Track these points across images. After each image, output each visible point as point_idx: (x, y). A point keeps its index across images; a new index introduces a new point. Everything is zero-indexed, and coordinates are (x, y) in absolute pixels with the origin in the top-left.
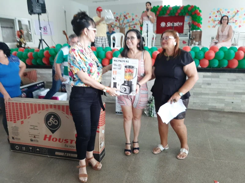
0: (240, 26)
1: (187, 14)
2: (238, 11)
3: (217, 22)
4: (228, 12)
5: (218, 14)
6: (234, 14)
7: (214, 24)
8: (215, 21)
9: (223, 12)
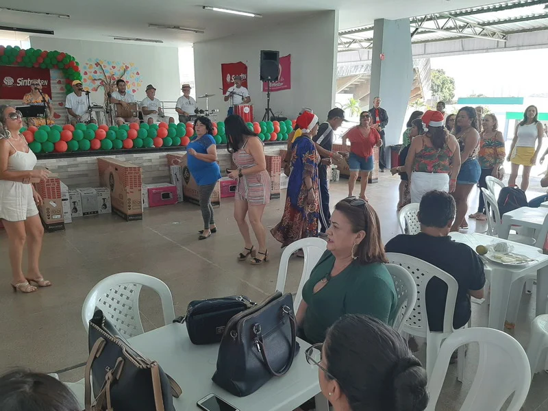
0: (134, 91)
1: (56, 67)
2: (127, 67)
3: (98, 83)
4: (114, 67)
5: (97, 69)
6: (122, 71)
7: (96, 86)
8: (95, 80)
9: (105, 67)
